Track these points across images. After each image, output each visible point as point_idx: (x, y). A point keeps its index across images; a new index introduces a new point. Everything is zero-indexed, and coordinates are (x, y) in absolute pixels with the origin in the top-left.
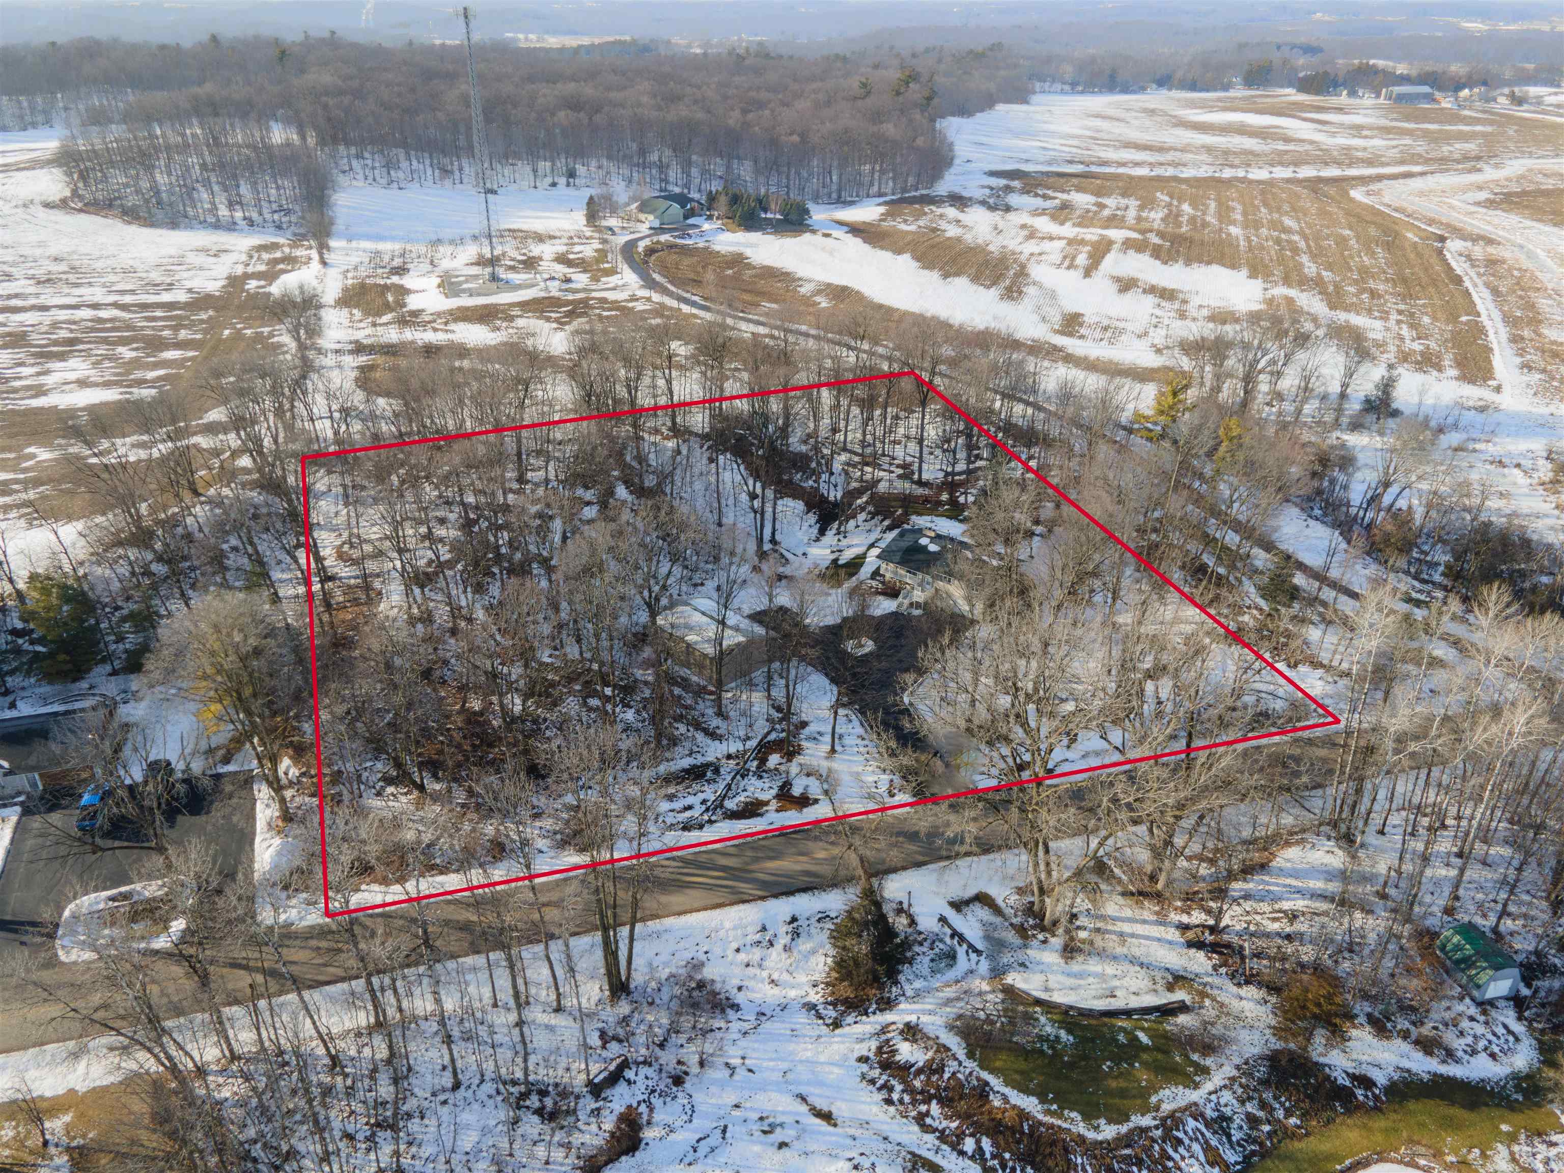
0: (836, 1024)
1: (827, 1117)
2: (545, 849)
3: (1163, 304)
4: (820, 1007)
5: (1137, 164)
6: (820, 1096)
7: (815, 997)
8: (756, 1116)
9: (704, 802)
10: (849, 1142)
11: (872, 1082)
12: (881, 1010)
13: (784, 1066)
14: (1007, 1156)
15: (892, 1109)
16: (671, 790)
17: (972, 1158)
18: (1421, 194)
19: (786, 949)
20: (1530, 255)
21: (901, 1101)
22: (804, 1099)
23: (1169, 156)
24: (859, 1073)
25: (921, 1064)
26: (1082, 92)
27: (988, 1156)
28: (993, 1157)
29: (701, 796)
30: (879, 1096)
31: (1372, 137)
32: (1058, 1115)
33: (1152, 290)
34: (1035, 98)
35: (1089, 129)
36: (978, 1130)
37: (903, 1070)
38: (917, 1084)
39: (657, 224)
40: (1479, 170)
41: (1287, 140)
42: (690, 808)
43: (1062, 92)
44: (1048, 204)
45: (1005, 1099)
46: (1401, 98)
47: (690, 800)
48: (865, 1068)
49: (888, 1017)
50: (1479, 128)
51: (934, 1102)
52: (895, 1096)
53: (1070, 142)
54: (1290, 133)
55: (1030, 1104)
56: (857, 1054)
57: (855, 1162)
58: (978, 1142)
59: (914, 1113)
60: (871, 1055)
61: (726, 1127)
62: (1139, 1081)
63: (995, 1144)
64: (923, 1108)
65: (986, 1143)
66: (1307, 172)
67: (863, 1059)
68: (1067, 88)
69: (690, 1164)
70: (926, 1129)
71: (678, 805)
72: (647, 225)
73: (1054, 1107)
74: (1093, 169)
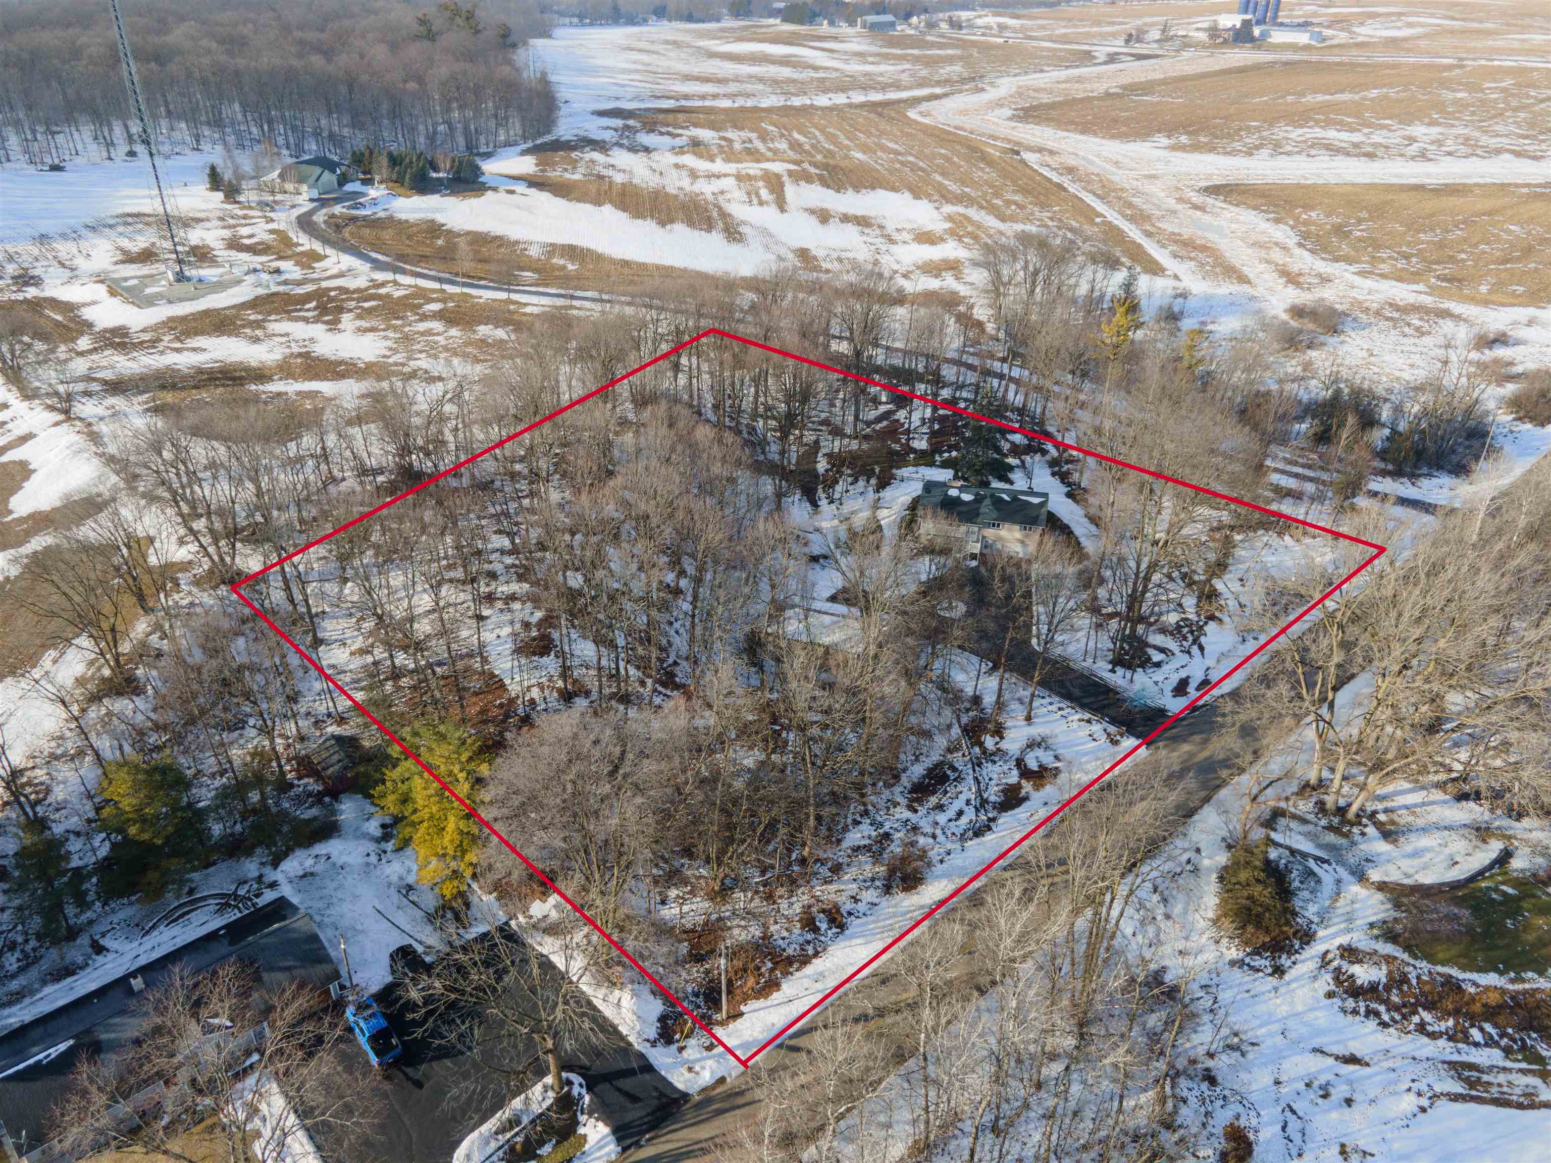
0: (1279, 971)
1: (1352, 1060)
2: (876, 901)
3: (866, 231)
4: (1247, 960)
5: (715, 96)
6: (1333, 1043)
7: (1234, 953)
8: (1301, 1086)
9: (968, 802)
10: (1392, 1075)
11: (1355, 1012)
12: (1308, 943)
13: (1277, 1027)
14: (1510, 1031)
15: (1392, 1030)
16: (933, 800)
17: (1487, 1045)
18: (964, 112)
19: (1168, 917)
20: (1091, 163)
21: (1393, 1019)
22: (1319, 1051)
23: (733, 88)
24: (1336, 1008)
25: (1384, 980)
26: (591, 24)
27: (1496, 1038)
28: (1502, 1036)
29: (963, 797)
30: (1372, 1024)
31: (878, 63)
32: (1519, 980)
33: (846, 218)
34: (558, 32)
35: (635, 62)
36: (1473, 1019)
37: (1371, 991)
38: (1395, 999)
39: (315, 194)
40: (983, 90)
41: (816, 68)
42: (960, 813)
43: (571, 25)
44: (678, 142)
45: (1475, 984)
46: (873, 27)
47: (958, 804)
48: (1337, 1001)
49: (1318, 948)
50: (950, 52)
51: (1420, 1010)
52: (1386, 1017)
53: (632, 77)
54: (811, 62)
55: (1491, 979)
56: (1321, 993)
57: (1415, 1089)
58: (1482, 1030)
59: (1412, 1027)
60: (1333, 988)
61: (1289, 1106)
62: (1540, 927)
63: (1496, 1025)
64: (1416, 1019)
65: (1488, 1027)
66: (858, 97)
67: (1330, 995)
68: (575, 20)
69: (1300, 1155)
70: (1433, 1036)
71: (951, 812)
72: (305, 196)
73: (1512, 975)
74: (683, 103)
